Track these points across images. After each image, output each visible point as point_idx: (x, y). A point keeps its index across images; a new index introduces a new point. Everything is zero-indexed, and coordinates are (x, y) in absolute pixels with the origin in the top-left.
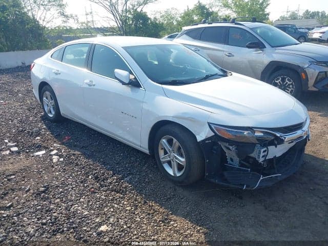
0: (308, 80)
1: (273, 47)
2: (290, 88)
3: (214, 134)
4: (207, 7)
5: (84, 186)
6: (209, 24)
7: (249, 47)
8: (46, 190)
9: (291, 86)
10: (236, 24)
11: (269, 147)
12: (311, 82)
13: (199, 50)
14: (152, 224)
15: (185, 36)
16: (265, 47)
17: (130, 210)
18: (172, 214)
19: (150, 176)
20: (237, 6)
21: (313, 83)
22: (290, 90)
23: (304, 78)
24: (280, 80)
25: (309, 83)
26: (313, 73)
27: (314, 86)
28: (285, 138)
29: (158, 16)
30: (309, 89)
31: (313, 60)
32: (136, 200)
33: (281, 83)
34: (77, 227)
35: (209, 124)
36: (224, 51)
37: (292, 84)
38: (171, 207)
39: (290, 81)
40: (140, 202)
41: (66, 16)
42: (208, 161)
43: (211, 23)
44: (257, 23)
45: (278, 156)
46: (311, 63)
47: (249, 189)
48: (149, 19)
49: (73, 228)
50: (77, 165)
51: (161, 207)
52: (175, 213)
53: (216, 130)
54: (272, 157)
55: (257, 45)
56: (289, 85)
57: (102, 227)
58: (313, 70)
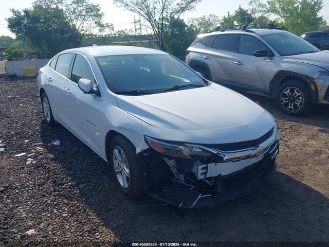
0: (318, 92)
1: (282, 55)
2: (299, 100)
3: (148, 147)
4: (249, 12)
5: (38, 189)
6: (222, 31)
7: (256, 55)
8: (4, 190)
9: (300, 98)
10: (247, 31)
11: (208, 164)
12: (322, 94)
13: (210, 58)
14: (78, 233)
15: (198, 43)
16: (274, 56)
17: (65, 217)
18: (103, 225)
19: (106, 185)
20: (285, 10)
21: (323, 96)
22: (299, 102)
23: (313, 89)
24: (289, 91)
25: (319, 95)
26: (322, 84)
27: (325, 98)
28: (225, 156)
29: (196, 23)
30: (320, 102)
31: (324, 70)
32: (77, 208)
33: (290, 94)
34: (8, 228)
35: (145, 136)
36: (233, 59)
37: (301, 96)
38: (106, 219)
39: (299, 93)
40: (80, 210)
41: (102, 26)
42: (145, 174)
43: (224, 31)
44: (274, 30)
45: (223, 174)
46: (321, 72)
47: (185, 207)
48: (187, 26)
49: (4, 228)
50: (45, 168)
51: (97, 218)
52: (106, 224)
53: (151, 142)
54: (216, 175)
55: (266, 53)
56: (298, 96)
57: (30, 230)
58: (324, 82)
